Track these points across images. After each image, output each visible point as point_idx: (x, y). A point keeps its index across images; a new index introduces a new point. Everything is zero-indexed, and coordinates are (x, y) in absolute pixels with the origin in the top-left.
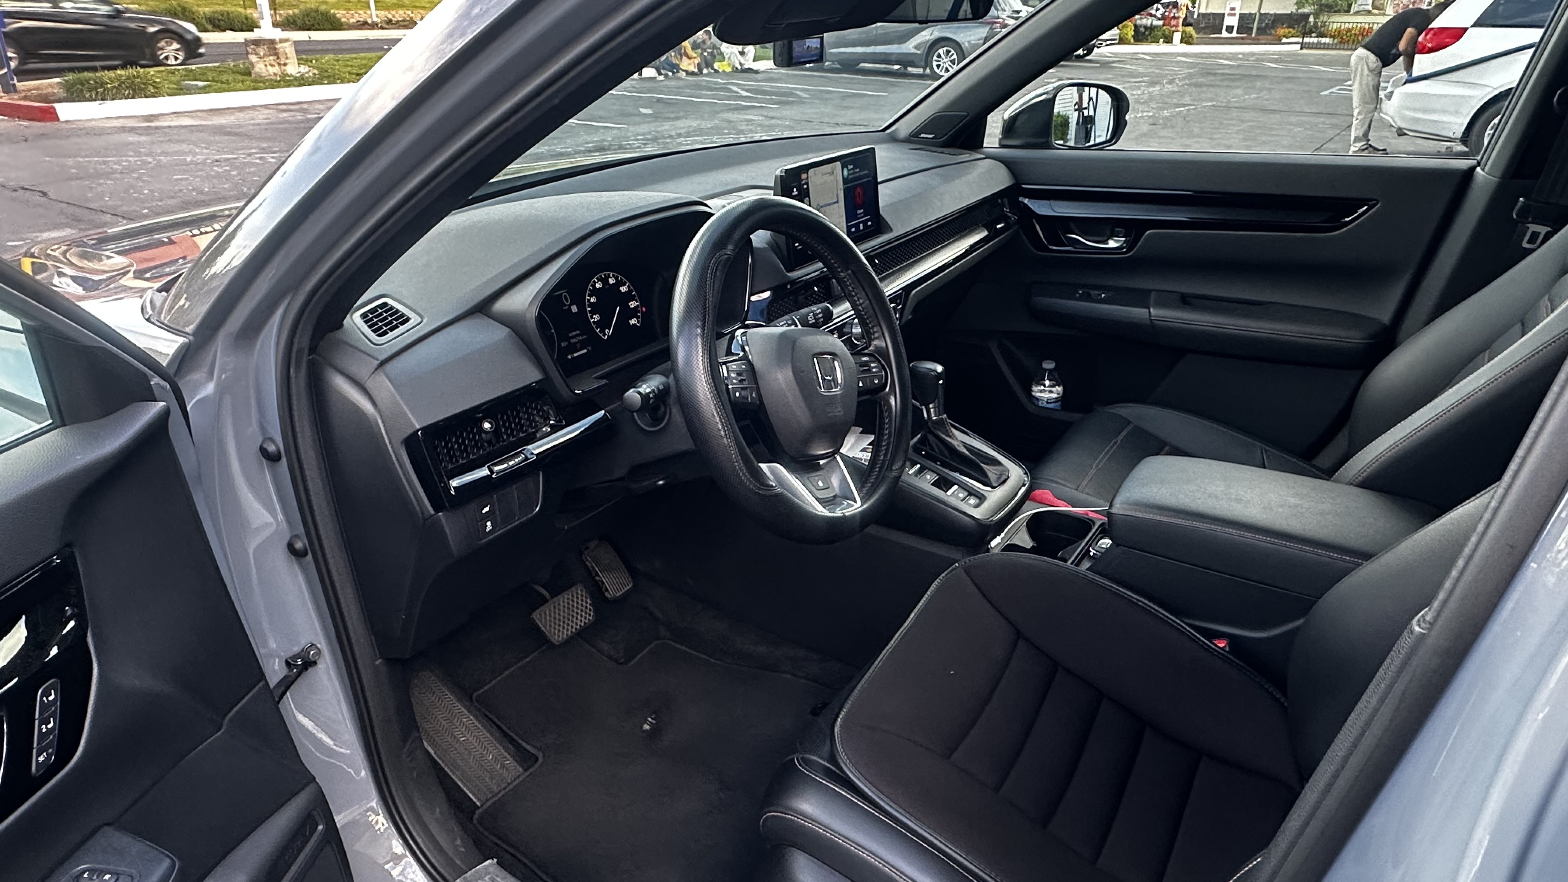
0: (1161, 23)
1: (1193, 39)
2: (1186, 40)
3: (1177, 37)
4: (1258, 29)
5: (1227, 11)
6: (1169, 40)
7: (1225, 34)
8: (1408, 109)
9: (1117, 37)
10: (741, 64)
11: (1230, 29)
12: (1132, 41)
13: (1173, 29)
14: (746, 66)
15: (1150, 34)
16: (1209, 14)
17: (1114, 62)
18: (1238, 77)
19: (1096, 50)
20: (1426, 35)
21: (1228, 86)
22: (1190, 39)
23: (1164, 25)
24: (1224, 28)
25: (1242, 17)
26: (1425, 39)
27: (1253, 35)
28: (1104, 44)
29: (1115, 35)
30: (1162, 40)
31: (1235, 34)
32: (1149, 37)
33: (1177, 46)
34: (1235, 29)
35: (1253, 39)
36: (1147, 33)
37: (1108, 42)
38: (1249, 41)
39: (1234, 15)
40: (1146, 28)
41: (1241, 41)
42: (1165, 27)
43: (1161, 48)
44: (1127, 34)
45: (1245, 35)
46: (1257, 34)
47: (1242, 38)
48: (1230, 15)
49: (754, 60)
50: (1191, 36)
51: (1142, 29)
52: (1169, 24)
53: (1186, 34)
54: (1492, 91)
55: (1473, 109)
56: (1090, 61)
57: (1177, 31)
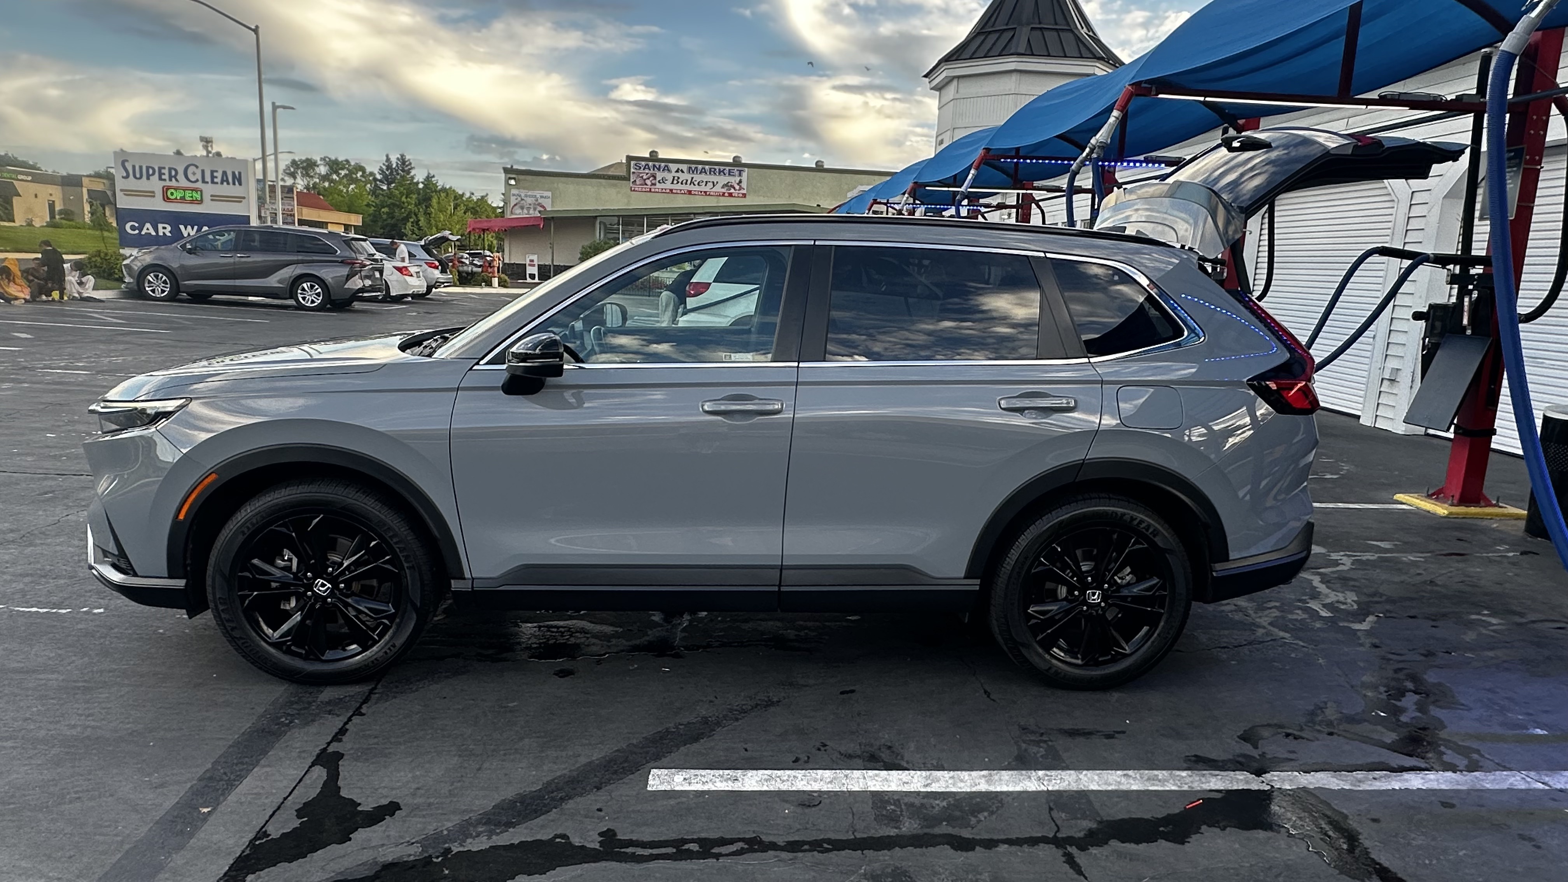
0: (480, 270)
2: (502, 284)
3: (495, 281)
5: (528, 262)
7: (529, 280)
10: (79, 293)
11: (532, 276)
14: (86, 295)
16: (513, 264)
17: (453, 300)
23: (482, 272)
24: (528, 276)
25: (540, 267)
30: (483, 284)
31: (536, 280)
34: (537, 276)
39: (534, 265)
40: (467, 273)
48: (530, 265)
49: (93, 289)
50: (506, 281)
52: (487, 271)
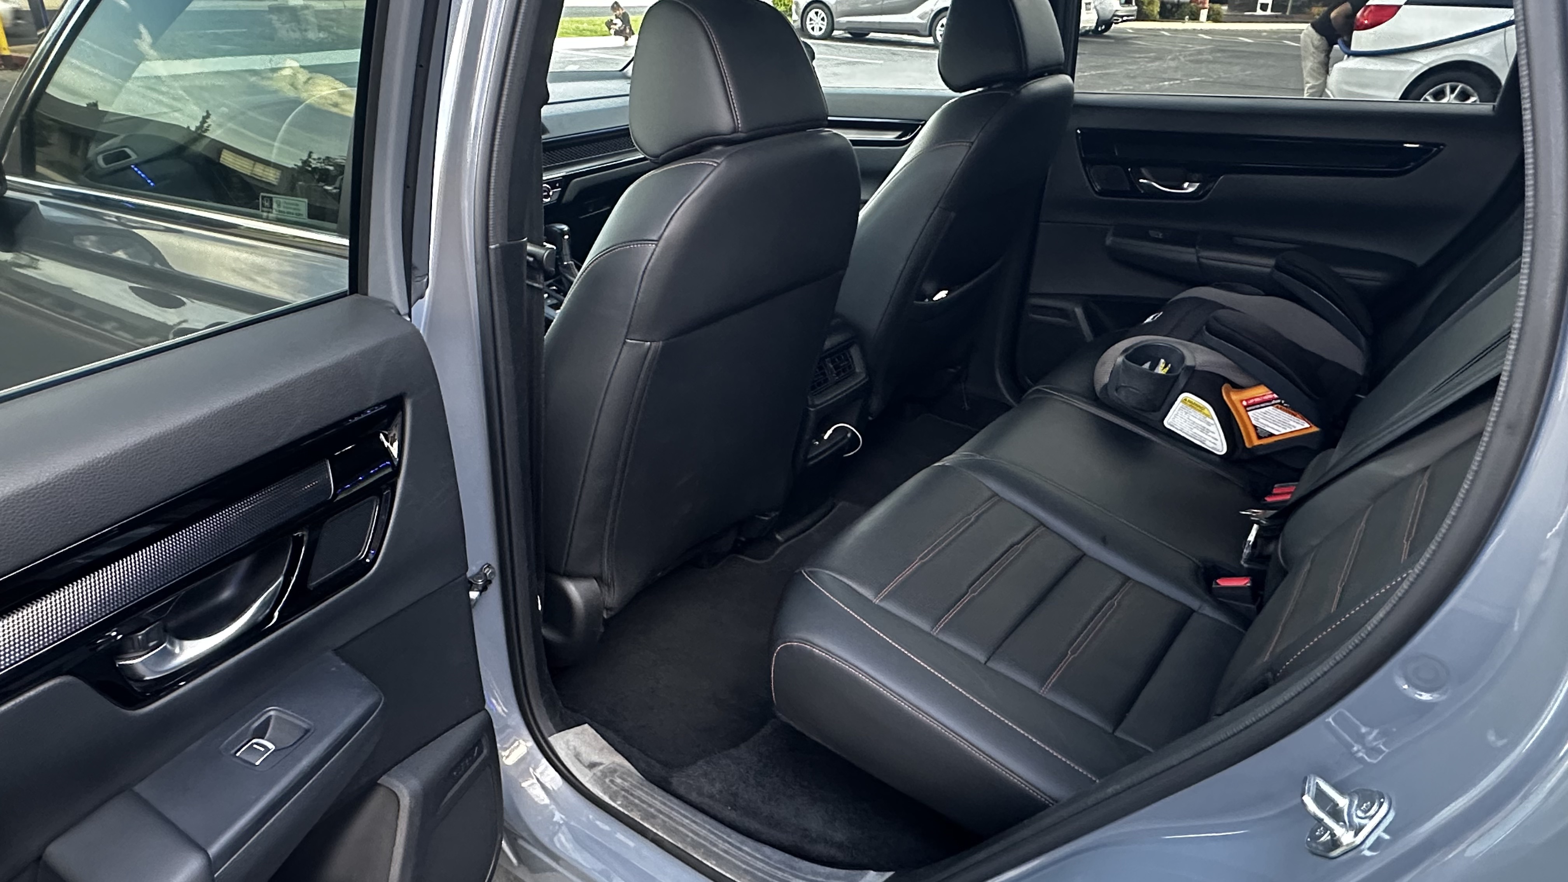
1: (1221, 17)
2: (1213, 17)
3: (1204, 14)
4: (1293, 7)
6: (1195, 17)
7: (1259, 12)
8: (1347, 83)
9: (1135, 13)
11: (1264, 7)
12: (1158, 17)
13: (1201, 6)
15: (1176, 12)
18: (1245, 54)
19: (1114, 25)
20: (1364, 11)
21: (1230, 63)
22: (1218, 17)
23: (1191, 2)
24: (1258, 5)
26: (1362, 15)
27: (1288, 13)
28: (1120, 20)
29: (1133, 11)
30: (1188, 17)
31: (1269, 12)
32: (1176, 14)
33: (1204, 24)
34: (1270, 7)
35: (1287, 17)
36: (1174, 9)
37: (1125, 18)
38: (1285, 20)
40: (1173, 4)
41: (1275, 19)
42: (1192, 4)
43: (1189, 25)
44: (1153, 11)
45: (1280, 13)
46: (1292, 12)
47: (1277, 16)
50: (1220, 14)
51: (1169, 6)
52: (1196, 1)
53: (1213, 11)
54: (1421, 68)
55: (1405, 84)
56: (1108, 37)
57: (1204, 8)
